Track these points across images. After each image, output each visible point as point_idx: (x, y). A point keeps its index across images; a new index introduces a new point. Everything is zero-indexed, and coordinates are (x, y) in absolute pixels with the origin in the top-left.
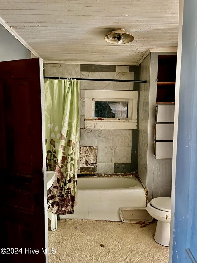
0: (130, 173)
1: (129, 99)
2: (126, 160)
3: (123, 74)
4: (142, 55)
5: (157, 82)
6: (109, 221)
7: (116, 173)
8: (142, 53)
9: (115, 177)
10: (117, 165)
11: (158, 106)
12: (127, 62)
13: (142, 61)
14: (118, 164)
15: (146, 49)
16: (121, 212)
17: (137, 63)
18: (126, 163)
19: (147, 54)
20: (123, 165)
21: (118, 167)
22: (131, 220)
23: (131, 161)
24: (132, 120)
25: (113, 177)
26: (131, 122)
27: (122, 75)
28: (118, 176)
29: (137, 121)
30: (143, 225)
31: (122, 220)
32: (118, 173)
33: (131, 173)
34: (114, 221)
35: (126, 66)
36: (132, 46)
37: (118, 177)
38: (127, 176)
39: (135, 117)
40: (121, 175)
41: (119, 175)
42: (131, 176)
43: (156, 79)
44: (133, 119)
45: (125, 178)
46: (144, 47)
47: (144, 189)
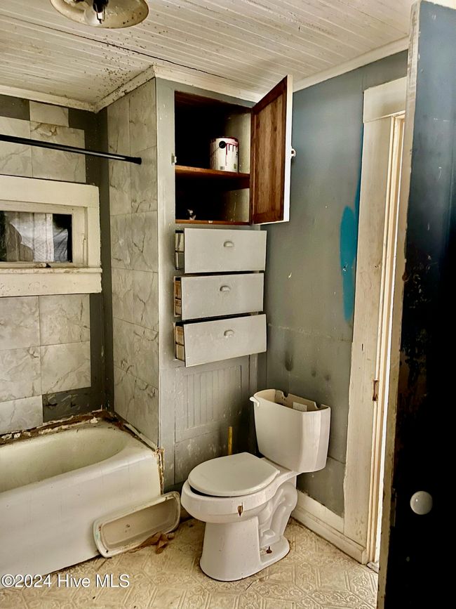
0: (90, 414)
1: (73, 207)
2: (76, 380)
3: (53, 131)
4: (119, 83)
5: (174, 164)
6: (65, 569)
7: (49, 423)
8: (124, 77)
9: (46, 434)
10: (50, 398)
11: (186, 230)
12: (66, 96)
13: (114, 102)
14: (54, 396)
15: (144, 65)
16: (97, 532)
17: (93, 104)
18: (77, 388)
19: (141, 80)
20: (70, 396)
21: (55, 405)
22: (125, 543)
23: (90, 380)
24: (87, 267)
25: (41, 435)
26: (85, 273)
27: (50, 134)
28: (56, 429)
29: (101, 270)
30: (161, 544)
31: (103, 553)
32: (55, 422)
33: (93, 413)
34: (78, 565)
35: (60, 108)
36: (108, 44)
37: (57, 432)
38: (83, 423)
39: (95, 258)
40: (65, 423)
41: (59, 424)
42: (94, 421)
43: (173, 157)
44: (90, 264)
45: (78, 429)
46: (140, 57)
47: (153, 450)
